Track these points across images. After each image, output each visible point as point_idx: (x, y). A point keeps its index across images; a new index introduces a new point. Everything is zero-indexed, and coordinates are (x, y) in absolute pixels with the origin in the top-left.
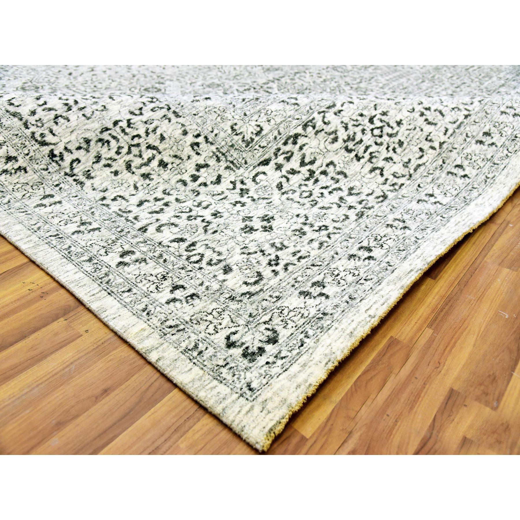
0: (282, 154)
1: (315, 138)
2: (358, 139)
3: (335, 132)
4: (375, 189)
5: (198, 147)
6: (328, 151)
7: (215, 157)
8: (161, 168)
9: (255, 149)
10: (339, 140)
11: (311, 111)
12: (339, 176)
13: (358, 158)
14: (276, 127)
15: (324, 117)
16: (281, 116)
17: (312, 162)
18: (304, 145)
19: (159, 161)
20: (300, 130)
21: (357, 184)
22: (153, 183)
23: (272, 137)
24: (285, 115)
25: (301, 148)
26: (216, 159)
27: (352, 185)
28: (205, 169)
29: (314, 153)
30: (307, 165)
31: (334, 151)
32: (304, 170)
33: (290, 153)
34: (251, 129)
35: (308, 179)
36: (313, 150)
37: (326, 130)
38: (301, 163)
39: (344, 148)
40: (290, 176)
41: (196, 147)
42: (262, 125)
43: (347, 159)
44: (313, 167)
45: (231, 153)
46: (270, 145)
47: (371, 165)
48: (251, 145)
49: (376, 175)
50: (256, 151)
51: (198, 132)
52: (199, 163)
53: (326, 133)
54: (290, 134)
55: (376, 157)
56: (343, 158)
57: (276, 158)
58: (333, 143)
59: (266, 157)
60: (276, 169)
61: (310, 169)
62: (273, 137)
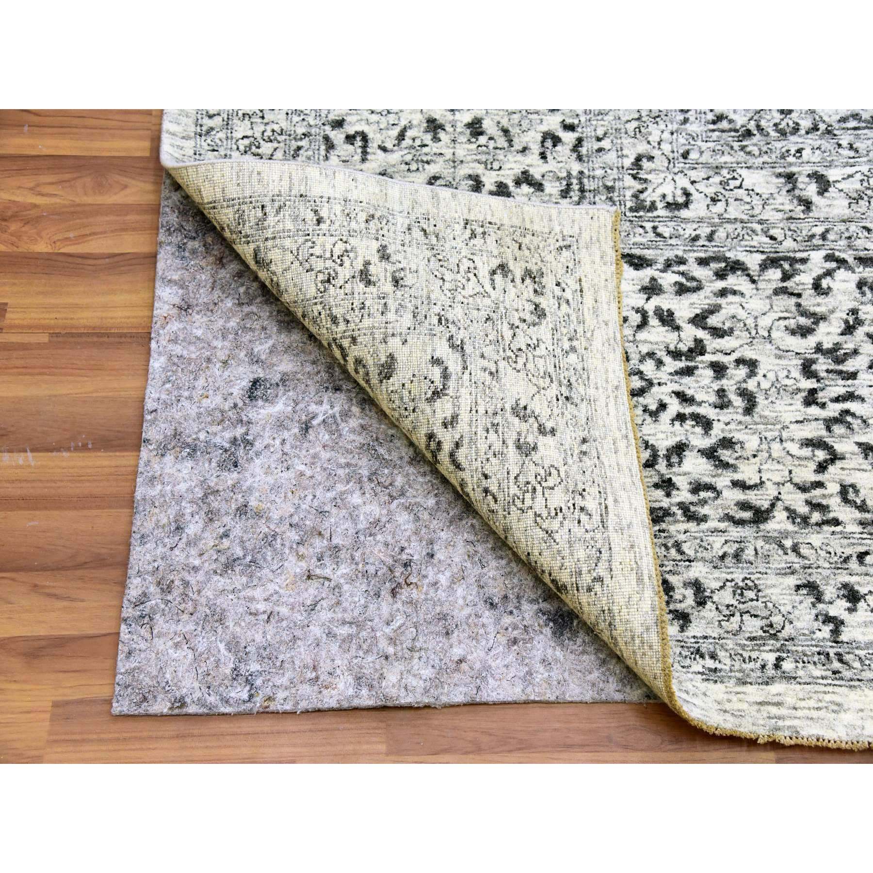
0: (679, 273)
1: (769, 297)
2: (850, 366)
3: (818, 318)
4: (768, 484)
5: (554, 146)
6: (769, 338)
7: (564, 183)
8: (468, 131)
9: (642, 227)
10: (810, 337)
11: (817, 241)
12: (740, 399)
13: (811, 399)
14: (717, 220)
15: (829, 273)
16: (748, 207)
17: (718, 333)
18: (734, 293)
19: (476, 118)
20: (753, 261)
21: (752, 443)
22: (434, 148)
23: (689, 231)
24: (757, 211)
25: (723, 293)
26: (563, 188)
27: (738, 436)
28: (532, 190)
29: (739, 320)
30: (704, 328)
31: (778, 348)
32: (690, 333)
33: (695, 284)
34: (668, 189)
35: (676, 355)
36: (742, 314)
37: (803, 301)
38: (697, 315)
39: (805, 359)
40: (654, 321)
41: (549, 143)
42: (695, 196)
43: (789, 382)
44: (712, 343)
45: (597, 199)
46: (673, 241)
47: (824, 433)
48: (641, 213)
49: (812, 458)
50: (641, 231)
51: (576, 122)
52: (532, 171)
53: (799, 305)
54: (728, 255)
55: (849, 426)
56: (782, 374)
57: (663, 271)
58: (793, 333)
59: (648, 254)
60: (644, 289)
61: (701, 341)
62: (694, 234)
